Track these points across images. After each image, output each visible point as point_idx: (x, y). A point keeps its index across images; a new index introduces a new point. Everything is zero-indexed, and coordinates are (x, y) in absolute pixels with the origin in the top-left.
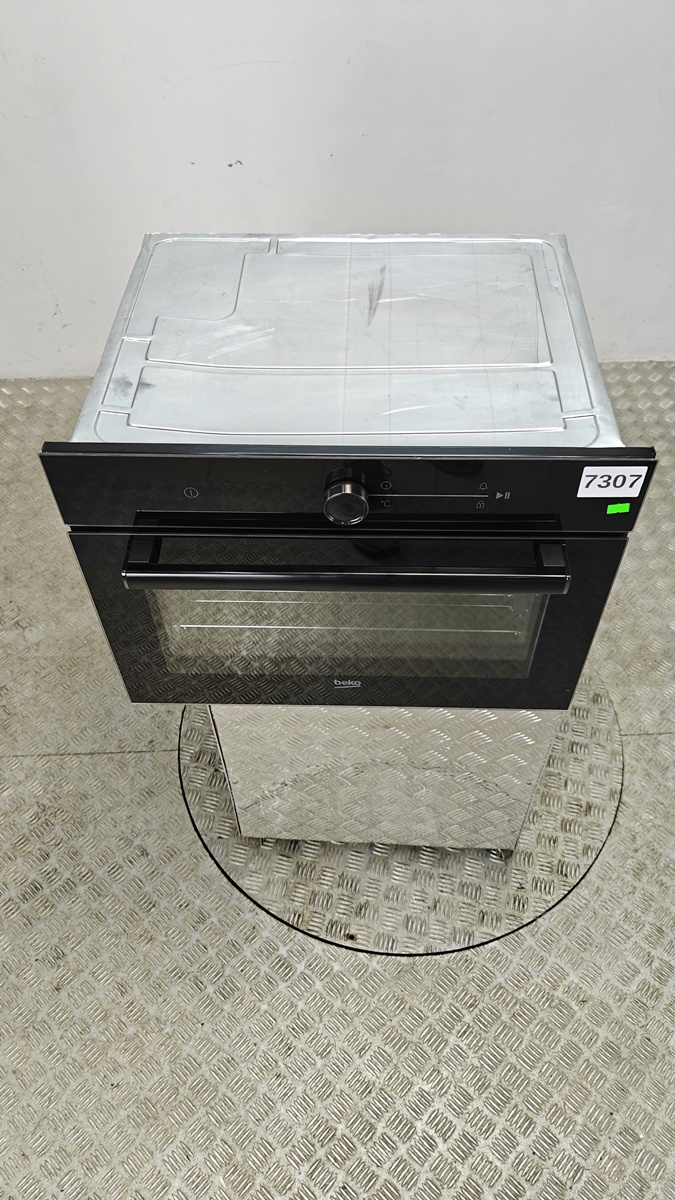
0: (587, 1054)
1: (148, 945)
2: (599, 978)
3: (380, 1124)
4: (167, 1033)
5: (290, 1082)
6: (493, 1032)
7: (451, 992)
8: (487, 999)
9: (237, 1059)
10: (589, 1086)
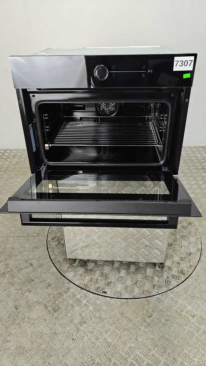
0: (196, 335)
1: (29, 293)
2: (199, 309)
3: (113, 359)
4: (32, 323)
5: (77, 342)
6: (158, 326)
7: (142, 312)
8: (156, 314)
9: (57, 333)
10: (198, 347)
